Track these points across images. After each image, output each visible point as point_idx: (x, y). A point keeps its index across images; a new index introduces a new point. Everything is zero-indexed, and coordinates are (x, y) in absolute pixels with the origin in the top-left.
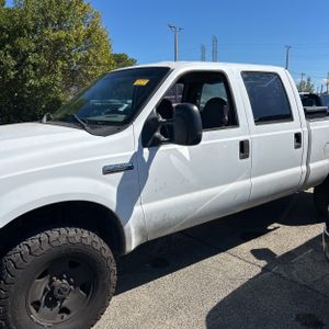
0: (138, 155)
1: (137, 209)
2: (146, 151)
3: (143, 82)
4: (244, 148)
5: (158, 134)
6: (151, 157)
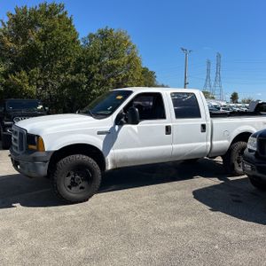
0: (113, 128)
1: (111, 151)
3: (120, 97)
4: (168, 130)
5: (123, 120)
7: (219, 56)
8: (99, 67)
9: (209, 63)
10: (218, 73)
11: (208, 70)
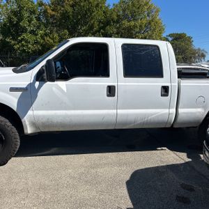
2: (37, 83)
8: (118, 28)
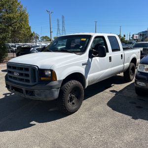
0: (89, 60)
1: (88, 75)
2: (90, 59)
4: (110, 59)
5: (93, 54)
6: (91, 61)
7: (63, 17)
9: (58, 20)
10: (63, 27)
11: (58, 25)
